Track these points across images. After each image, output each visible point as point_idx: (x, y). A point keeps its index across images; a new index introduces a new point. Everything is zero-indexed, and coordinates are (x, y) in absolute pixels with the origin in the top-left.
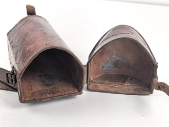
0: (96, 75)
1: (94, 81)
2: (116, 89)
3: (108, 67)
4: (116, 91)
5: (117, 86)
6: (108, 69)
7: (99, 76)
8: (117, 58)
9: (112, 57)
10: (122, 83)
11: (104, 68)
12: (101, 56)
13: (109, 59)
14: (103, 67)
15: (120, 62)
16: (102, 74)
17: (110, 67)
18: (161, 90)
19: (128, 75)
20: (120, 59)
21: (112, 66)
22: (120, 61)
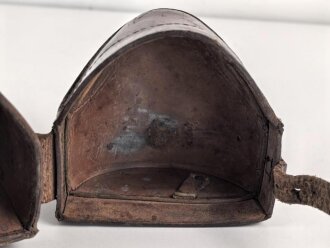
0: (89, 172)
1: (82, 190)
2: (155, 212)
3: (124, 147)
4: (154, 218)
5: (158, 200)
6: (126, 152)
7: (97, 174)
8: (153, 116)
9: (136, 113)
10: (171, 192)
11: (114, 150)
12: (100, 108)
13: (126, 119)
14: (109, 147)
15: (162, 129)
16: (107, 170)
17: (132, 145)
18: (305, 203)
19: (188, 167)
20: (161, 117)
21: (139, 141)
22: (162, 124)
